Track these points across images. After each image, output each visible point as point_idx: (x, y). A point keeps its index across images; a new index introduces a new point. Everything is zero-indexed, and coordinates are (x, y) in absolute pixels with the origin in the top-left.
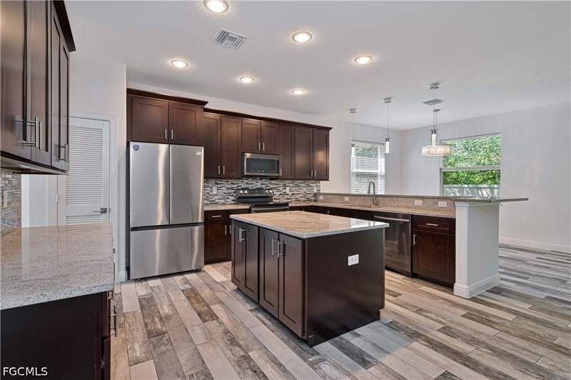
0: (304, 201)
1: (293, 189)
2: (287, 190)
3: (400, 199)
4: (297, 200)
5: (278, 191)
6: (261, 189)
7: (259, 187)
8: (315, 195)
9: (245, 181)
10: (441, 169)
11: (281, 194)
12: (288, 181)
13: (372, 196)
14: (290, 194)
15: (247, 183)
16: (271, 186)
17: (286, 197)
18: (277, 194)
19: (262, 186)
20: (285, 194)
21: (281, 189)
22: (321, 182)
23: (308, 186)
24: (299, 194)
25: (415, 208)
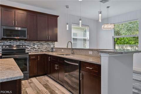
0: (46, 51)
1: (39, 46)
2: (36, 46)
3: (83, 50)
4: (42, 51)
5: (30, 46)
6: (20, 45)
7: (18, 44)
8: (52, 49)
9: (9, 41)
10: (113, 37)
11: (32, 48)
12: (36, 42)
13: (70, 49)
14: (37, 48)
15: (10, 43)
16: (25, 44)
17: (35, 49)
18: (30, 48)
19: (20, 44)
20: (34, 48)
21: (32, 45)
22: (55, 42)
23: (48, 44)
24: (49, 48)
25: (89, 56)
